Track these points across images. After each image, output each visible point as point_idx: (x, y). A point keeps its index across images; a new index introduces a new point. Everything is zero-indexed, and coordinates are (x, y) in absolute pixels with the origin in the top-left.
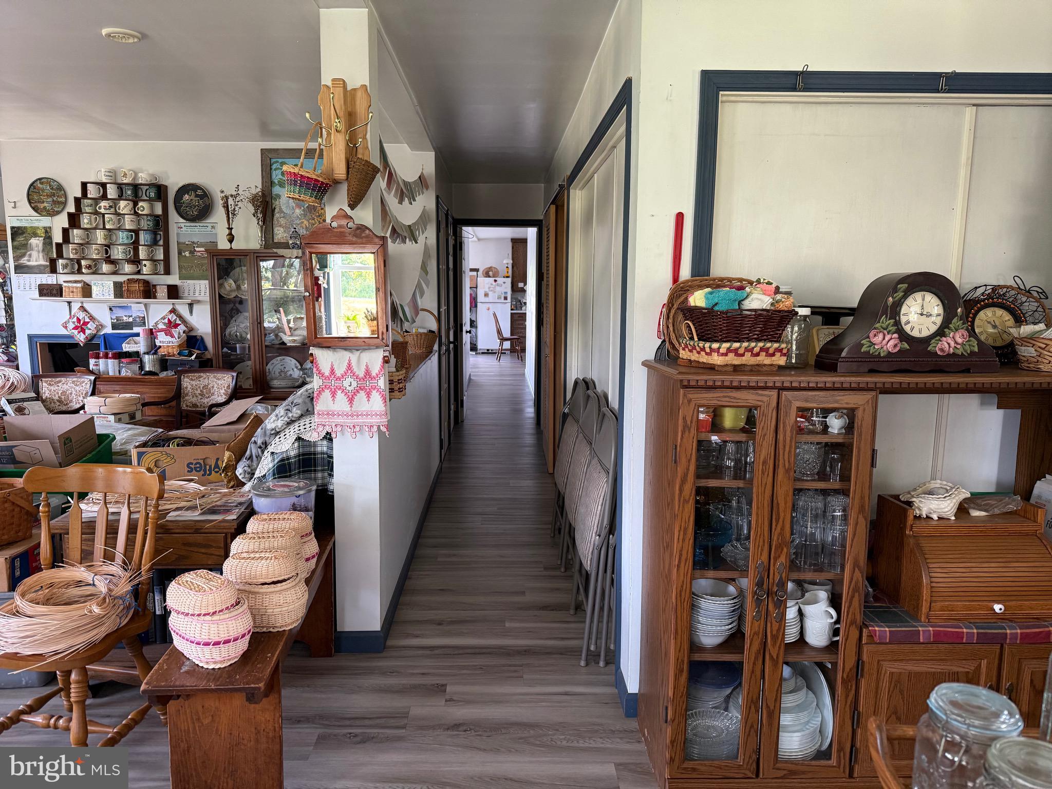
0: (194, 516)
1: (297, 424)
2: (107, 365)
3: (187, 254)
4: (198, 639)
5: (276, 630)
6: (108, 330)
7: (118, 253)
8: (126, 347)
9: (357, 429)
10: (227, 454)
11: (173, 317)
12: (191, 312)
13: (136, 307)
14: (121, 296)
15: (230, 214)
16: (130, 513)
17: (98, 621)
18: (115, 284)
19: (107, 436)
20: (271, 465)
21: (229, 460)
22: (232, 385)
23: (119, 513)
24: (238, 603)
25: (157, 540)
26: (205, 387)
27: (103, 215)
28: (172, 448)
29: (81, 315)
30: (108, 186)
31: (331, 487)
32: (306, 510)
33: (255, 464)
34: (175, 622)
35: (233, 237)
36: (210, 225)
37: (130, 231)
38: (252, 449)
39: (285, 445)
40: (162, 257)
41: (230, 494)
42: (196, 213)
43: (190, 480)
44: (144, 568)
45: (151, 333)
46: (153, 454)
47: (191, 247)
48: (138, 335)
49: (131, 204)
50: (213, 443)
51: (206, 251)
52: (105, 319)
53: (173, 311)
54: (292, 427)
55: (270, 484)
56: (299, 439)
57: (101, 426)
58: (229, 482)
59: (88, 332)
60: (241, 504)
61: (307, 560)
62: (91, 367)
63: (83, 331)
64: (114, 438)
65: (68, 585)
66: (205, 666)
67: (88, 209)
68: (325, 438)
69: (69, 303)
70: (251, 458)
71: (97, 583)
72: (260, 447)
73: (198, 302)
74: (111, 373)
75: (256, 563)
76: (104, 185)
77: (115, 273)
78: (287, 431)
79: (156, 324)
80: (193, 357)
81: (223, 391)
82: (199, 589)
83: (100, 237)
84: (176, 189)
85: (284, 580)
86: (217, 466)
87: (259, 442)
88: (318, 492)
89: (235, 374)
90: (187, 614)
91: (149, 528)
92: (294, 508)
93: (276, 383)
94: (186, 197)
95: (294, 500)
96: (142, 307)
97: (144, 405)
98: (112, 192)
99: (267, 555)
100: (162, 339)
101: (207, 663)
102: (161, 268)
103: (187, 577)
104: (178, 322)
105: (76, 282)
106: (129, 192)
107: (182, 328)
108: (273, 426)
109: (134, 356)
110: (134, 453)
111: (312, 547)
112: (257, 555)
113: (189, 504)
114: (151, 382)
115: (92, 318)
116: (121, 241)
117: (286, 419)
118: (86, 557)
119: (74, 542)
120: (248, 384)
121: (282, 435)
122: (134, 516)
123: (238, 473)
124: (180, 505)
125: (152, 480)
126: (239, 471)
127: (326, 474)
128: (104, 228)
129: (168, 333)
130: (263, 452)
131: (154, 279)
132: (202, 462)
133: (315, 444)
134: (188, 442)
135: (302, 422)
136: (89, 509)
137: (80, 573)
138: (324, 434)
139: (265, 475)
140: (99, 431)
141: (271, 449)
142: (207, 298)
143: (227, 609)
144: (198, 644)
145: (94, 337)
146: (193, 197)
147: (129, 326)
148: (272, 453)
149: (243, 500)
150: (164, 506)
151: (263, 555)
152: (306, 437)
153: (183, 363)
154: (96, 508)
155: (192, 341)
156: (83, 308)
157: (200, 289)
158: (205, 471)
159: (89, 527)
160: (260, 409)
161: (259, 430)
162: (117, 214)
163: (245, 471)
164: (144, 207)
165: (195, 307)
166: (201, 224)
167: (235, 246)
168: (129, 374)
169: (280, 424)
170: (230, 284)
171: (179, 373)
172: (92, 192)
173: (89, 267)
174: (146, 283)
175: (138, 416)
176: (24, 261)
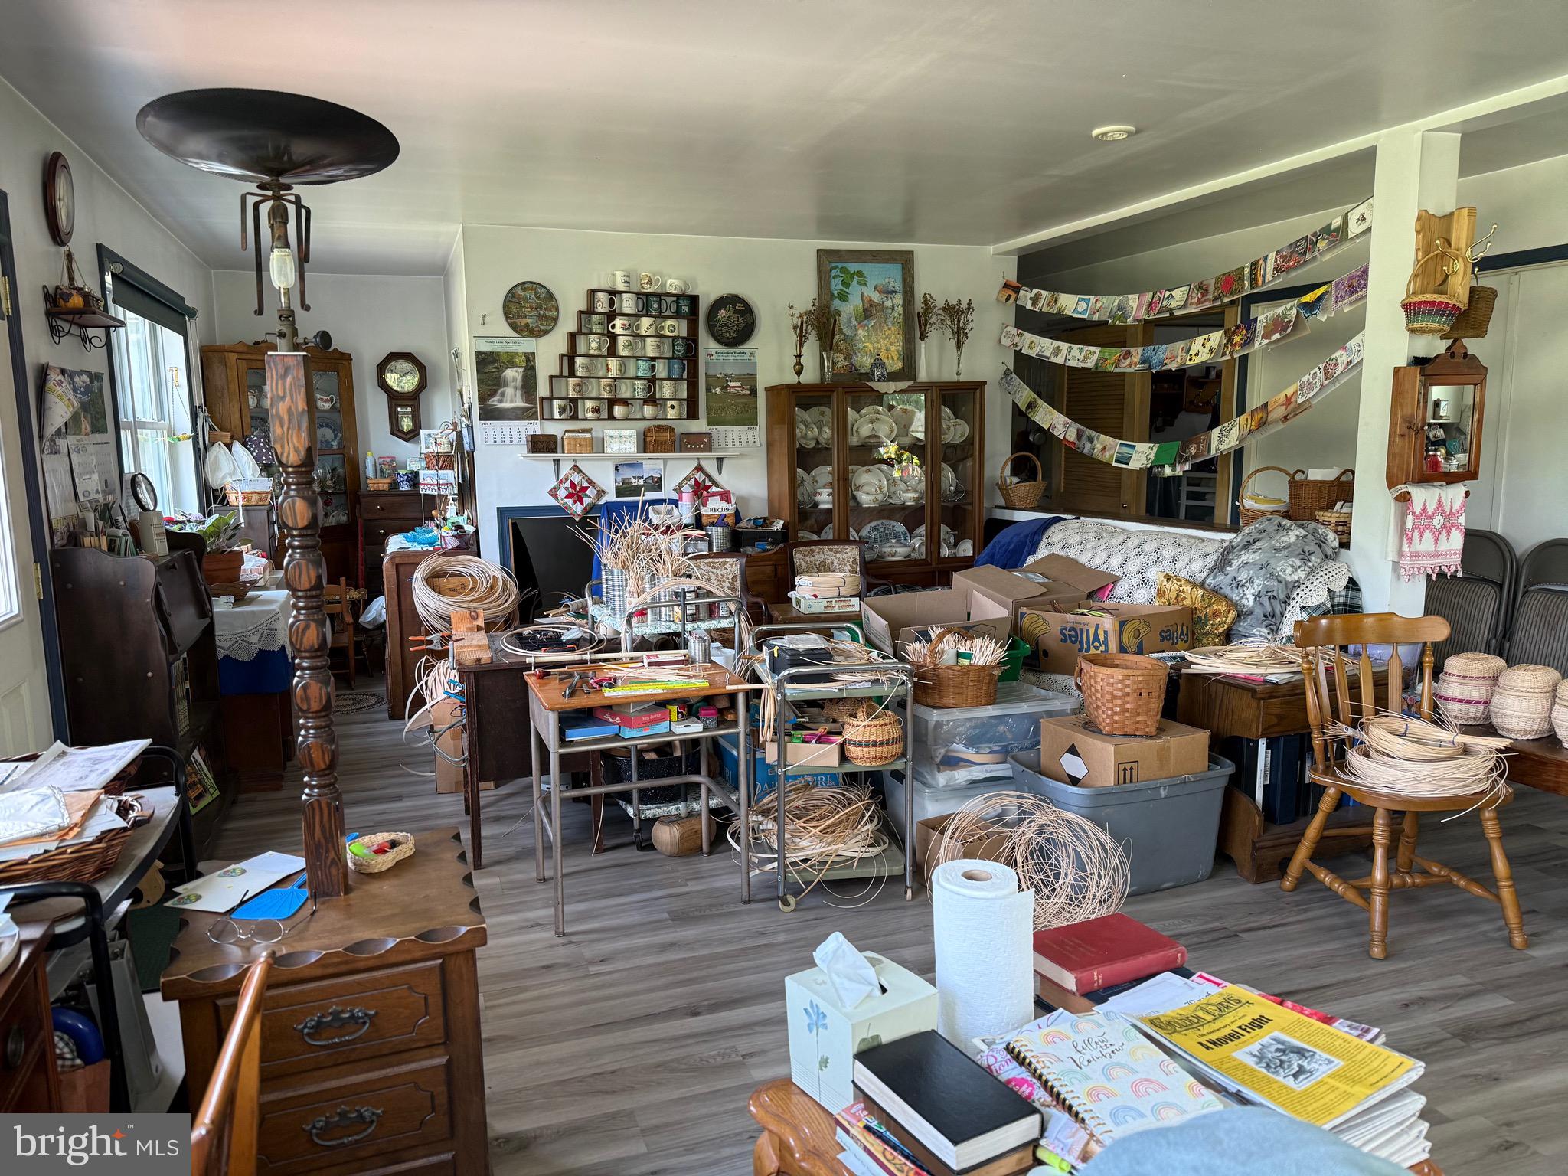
3: (718, 390)
6: (612, 497)
7: (634, 389)
9: (1437, 570)
11: (701, 477)
12: (720, 469)
13: (653, 465)
14: (645, 450)
18: (638, 433)
22: (859, 559)
27: (618, 336)
29: (576, 478)
30: (624, 295)
35: (802, 367)
37: (652, 358)
40: (685, 395)
42: (734, 335)
47: (724, 382)
49: (653, 321)
52: (608, 482)
53: (699, 468)
56: (1329, 589)
59: (586, 501)
63: (579, 499)
69: (559, 461)
79: (679, 486)
81: (847, 568)
84: (710, 301)
94: (723, 313)
96: (659, 464)
98: (630, 305)
106: (654, 306)
115: (589, 482)
128: (617, 356)
131: (679, 425)
145: (592, 507)
146: (731, 313)
147: (638, 490)
156: (576, 469)
157: (734, 437)
162: (635, 335)
164: (674, 326)
165: (726, 463)
166: (737, 350)
167: (802, 379)
171: (790, 548)
172: (603, 303)
173: (595, 410)
174: (673, 431)
176: (494, 402)
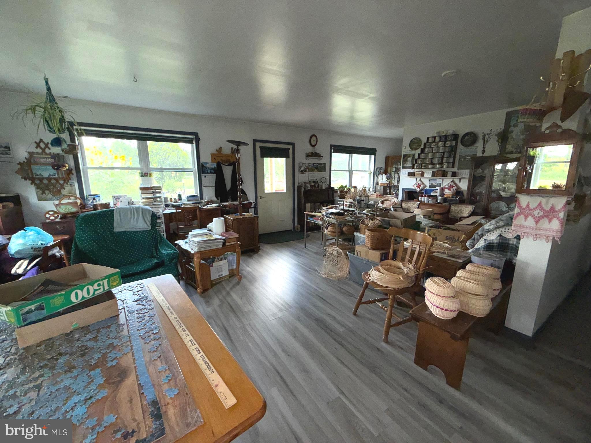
0: (445, 256)
1: (500, 229)
2: (424, 199)
3: (463, 160)
4: (434, 304)
5: (471, 314)
6: (428, 188)
7: (436, 161)
8: (432, 194)
9: (538, 236)
10: (463, 236)
11: (452, 184)
12: (460, 182)
13: (439, 180)
14: (434, 176)
15: (485, 141)
16: (420, 249)
17: (401, 282)
18: (433, 172)
19: (419, 222)
20: (483, 244)
21: (464, 238)
22: (472, 210)
23: (416, 248)
24: (454, 297)
25: (427, 261)
26: (460, 210)
27: (433, 148)
28: (441, 230)
29: (419, 182)
30: (436, 137)
31: (514, 261)
32: (498, 268)
33: (475, 242)
34: (427, 293)
35: (485, 151)
36: (475, 148)
37: (442, 152)
38: (475, 236)
39: (493, 237)
40: (452, 161)
41: (462, 252)
42: (469, 143)
43: (445, 243)
44: (421, 270)
45: (442, 190)
46: (433, 230)
47: (465, 157)
48: (437, 190)
49: (443, 143)
50: (459, 231)
51: (471, 158)
52: (427, 183)
53: (453, 181)
54: (498, 230)
55: (481, 252)
56: (500, 236)
57: (418, 218)
58: (462, 247)
59: (421, 188)
60: (466, 257)
61: (494, 290)
62: (420, 199)
63: (419, 188)
64: (421, 223)
65: (395, 267)
66: (436, 315)
67: (428, 147)
68: (516, 238)
69: (416, 178)
70: (474, 239)
71: (404, 269)
72: (479, 236)
73: (464, 178)
74: (425, 202)
75: (467, 283)
76: (435, 137)
77: (433, 168)
78: (495, 231)
79: (445, 186)
80: (457, 199)
81: (467, 212)
82: (439, 285)
83: (430, 156)
84: (462, 135)
85: (479, 295)
86: (458, 240)
87: (480, 233)
88: (506, 262)
89: (474, 206)
90: (432, 293)
91: (425, 256)
92: (492, 265)
93: (493, 212)
94: (467, 137)
95: (492, 261)
96: (441, 180)
97: (435, 214)
98: (437, 139)
99: (474, 282)
100: (446, 191)
101: (437, 315)
102: (451, 165)
103: (436, 279)
104: (454, 185)
105: (420, 171)
106: (444, 139)
107: (455, 188)
108: (488, 228)
109: (435, 197)
110: (427, 229)
111: (498, 285)
112: (469, 280)
113: (443, 251)
114: (439, 207)
115: (423, 183)
116: (437, 157)
117: (495, 226)
118: (403, 260)
119: (400, 254)
120: (479, 211)
121: (492, 232)
122: (421, 250)
123: (467, 244)
124: (439, 251)
125: (429, 239)
126: (468, 244)
127: (512, 255)
128: (432, 153)
129: (449, 189)
130: (480, 238)
131: (447, 170)
132: (452, 237)
133: (509, 240)
134: (449, 229)
135: (504, 229)
136: (407, 244)
137: (400, 264)
138: (516, 235)
139: (479, 248)
140: (417, 220)
141: (485, 237)
142: (468, 176)
143: (449, 297)
144: (434, 306)
145: (422, 190)
146: (469, 137)
147: (435, 186)
148: (485, 239)
149: (467, 255)
150: (433, 249)
151: (471, 281)
152: (505, 235)
153: (452, 200)
154: (409, 244)
155: (458, 192)
156: (420, 180)
157: (466, 173)
158: (453, 241)
159: (406, 250)
160: (483, 221)
161: (480, 229)
162: (438, 147)
163: (470, 244)
164: (448, 143)
165: (462, 180)
166: (470, 148)
167: (484, 155)
168: (432, 203)
169: (491, 227)
170: (480, 171)
171: (450, 204)
172: (430, 140)
173: (425, 166)
174: (444, 171)
175: (432, 217)
176: (405, 165)
